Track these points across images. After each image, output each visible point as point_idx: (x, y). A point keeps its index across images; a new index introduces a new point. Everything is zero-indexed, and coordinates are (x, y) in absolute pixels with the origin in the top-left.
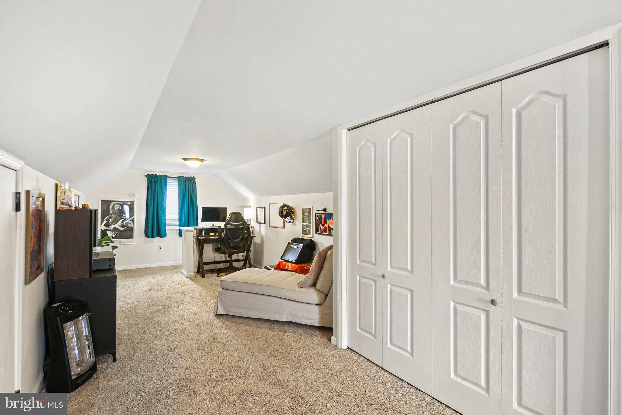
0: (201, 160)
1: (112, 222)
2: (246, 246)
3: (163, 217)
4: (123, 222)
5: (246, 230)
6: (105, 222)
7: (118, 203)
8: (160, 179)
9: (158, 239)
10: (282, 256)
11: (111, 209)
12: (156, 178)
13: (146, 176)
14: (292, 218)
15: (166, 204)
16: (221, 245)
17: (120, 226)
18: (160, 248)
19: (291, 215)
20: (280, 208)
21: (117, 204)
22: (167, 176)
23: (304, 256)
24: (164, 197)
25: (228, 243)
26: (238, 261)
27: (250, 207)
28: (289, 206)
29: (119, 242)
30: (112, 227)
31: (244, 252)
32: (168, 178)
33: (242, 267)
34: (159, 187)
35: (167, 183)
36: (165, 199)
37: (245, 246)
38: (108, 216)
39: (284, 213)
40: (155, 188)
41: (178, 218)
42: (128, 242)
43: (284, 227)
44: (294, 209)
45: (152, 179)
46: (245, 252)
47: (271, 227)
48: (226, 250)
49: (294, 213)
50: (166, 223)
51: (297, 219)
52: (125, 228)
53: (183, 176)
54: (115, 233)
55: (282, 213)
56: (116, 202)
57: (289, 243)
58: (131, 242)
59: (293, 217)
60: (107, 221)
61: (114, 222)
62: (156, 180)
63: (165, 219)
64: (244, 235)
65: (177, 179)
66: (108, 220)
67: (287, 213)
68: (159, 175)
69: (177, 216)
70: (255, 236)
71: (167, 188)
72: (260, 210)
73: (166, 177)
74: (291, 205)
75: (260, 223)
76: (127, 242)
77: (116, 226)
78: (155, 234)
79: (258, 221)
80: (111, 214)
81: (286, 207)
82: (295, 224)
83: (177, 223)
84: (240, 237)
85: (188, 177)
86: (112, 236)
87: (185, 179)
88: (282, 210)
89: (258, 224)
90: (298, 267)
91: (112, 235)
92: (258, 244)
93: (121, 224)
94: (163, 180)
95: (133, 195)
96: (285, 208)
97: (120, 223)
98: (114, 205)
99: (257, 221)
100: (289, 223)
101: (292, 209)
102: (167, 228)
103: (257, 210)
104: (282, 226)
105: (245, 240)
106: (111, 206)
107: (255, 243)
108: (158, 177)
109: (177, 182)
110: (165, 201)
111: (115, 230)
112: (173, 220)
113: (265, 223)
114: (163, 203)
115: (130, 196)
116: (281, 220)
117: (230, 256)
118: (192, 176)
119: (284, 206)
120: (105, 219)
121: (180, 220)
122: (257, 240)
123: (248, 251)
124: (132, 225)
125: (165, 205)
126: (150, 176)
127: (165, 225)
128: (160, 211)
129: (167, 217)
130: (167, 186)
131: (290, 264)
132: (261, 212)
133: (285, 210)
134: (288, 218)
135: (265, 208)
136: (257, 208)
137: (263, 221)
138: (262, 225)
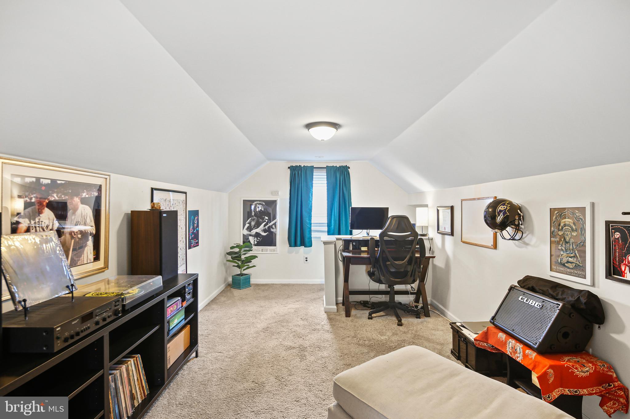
0: (335, 125)
1: (254, 226)
2: (417, 273)
3: (308, 221)
4: (265, 226)
5: (418, 244)
6: (247, 225)
7: (260, 202)
8: (305, 171)
9: (302, 248)
10: (493, 315)
11: (253, 210)
12: (301, 170)
13: (289, 168)
14: (517, 228)
15: (312, 203)
16: (375, 269)
17: (262, 230)
18: (306, 260)
19: (517, 223)
20: (489, 207)
21: (259, 204)
22: (313, 166)
23: (566, 335)
24: (309, 194)
25: (386, 266)
26: (406, 293)
27: (426, 206)
28: (510, 203)
29: (261, 250)
30: (253, 232)
31: (414, 282)
32: (314, 170)
33: (411, 303)
34: (304, 181)
35: (314, 176)
36: (311, 196)
37: (415, 273)
38: (251, 218)
39: (499, 219)
40: (299, 183)
41: (326, 222)
42: (271, 250)
43: (495, 246)
44: (523, 209)
45: (296, 172)
46: (417, 282)
47: (464, 242)
48: (382, 278)
49: (521, 218)
50: (312, 228)
51: (532, 232)
52: (267, 233)
53: (333, 166)
54: (257, 239)
55: (494, 217)
56: (258, 202)
57: (511, 288)
58: (274, 250)
59: (522, 227)
60: (249, 225)
61: (256, 226)
62: (300, 172)
63: (311, 224)
64: (413, 253)
65: (325, 170)
66: (250, 223)
67: (506, 218)
68: (304, 166)
69: (325, 220)
70: (434, 257)
71: (314, 182)
72: (443, 212)
73: (312, 168)
74: (516, 201)
75: (443, 234)
76: (269, 250)
77: (258, 230)
78: (299, 242)
79: (440, 229)
80: (253, 216)
81: (504, 205)
82: (527, 244)
83: (326, 229)
84: (406, 258)
85: (340, 167)
86: (254, 243)
87: (336, 168)
88: (494, 211)
89: (440, 235)
90: (551, 367)
91: (254, 241)
92: (440, 268)
93: (263, 229)
94: (308, 172)
95: (276, 193)
96: (501, 208)
97: (262, 226)
98: (256, 205)
99: (438, 229)
100: (510, 239)
101: (520, 209)
102: (314, 235)
103: (438, 211)
104: (491, 243)
105: (416, 262)
106: (253, 207)
107: (434, 266)
108: (302, 169)
109: (326, 174)
110: (311, 200)
111: (257, 235)
112: (320, 224)
113: (452, 234)
114: (309, 202)
115: (272, 194)
116: (490, 232)
117: (391, 286)
118: (344, 165)
119: (497, 203)
120: (247, 222)
121: (329, 225)
122: (438, 262)
123: (422, 280)
124: (275, 230)
125: (310, 205)
126: (293, 168)
127: (310, 231)
128: (304, 213)
129: (313, 220)
130: (314, 179)
131: (519, 347)
132: (445, 215)
133: (501, 211)
134: (508, 229)
135: (452, 208)
136: (439, 208)
137: (449, 230)
138: (446, 236)
